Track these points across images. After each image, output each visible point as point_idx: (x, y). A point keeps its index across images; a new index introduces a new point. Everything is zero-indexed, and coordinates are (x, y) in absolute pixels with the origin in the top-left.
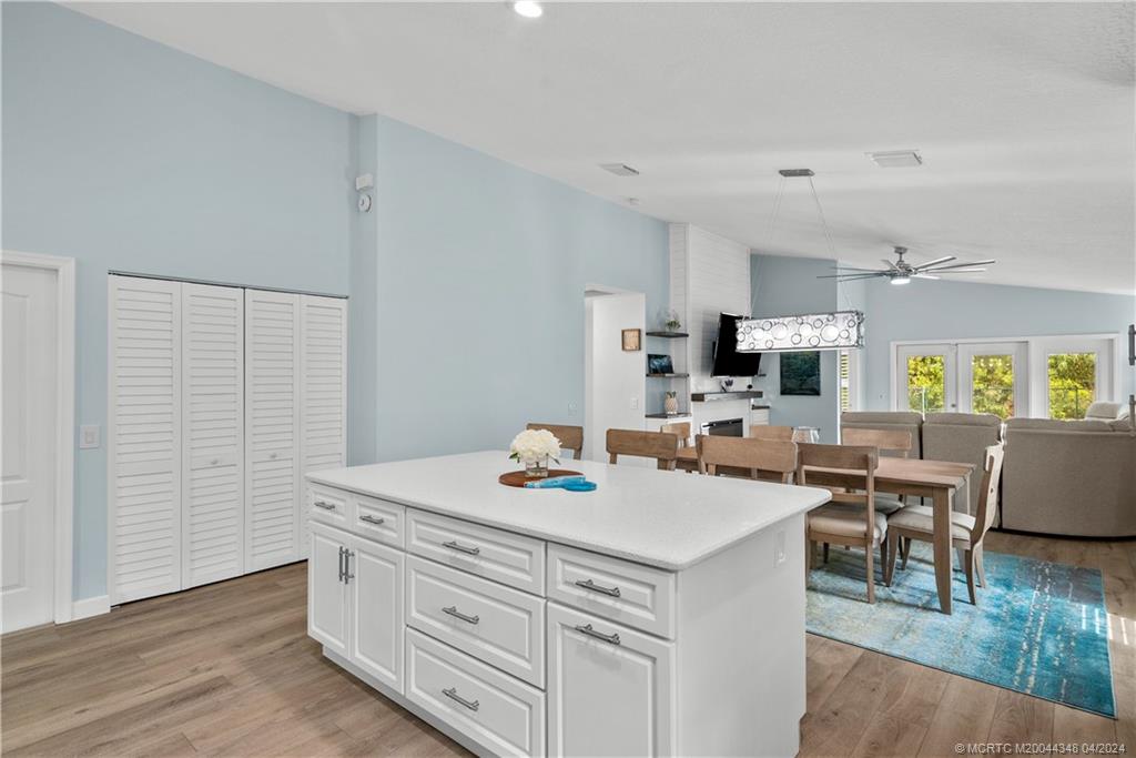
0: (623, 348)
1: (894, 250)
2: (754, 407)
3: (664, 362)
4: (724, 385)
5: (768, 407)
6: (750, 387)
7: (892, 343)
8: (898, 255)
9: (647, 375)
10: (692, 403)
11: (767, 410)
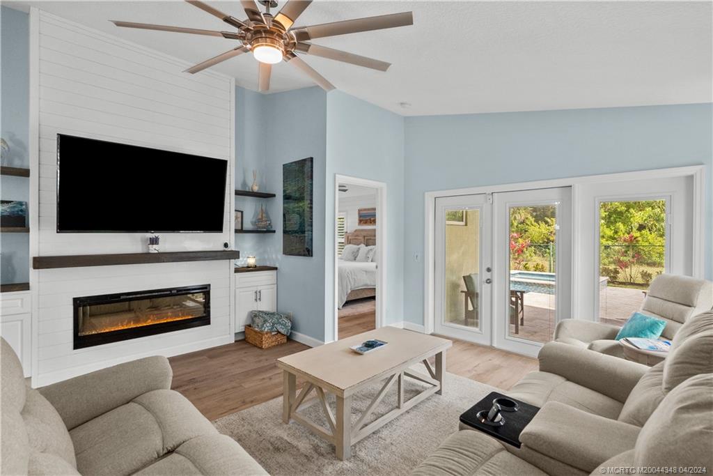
5: (276, 269)
6: (226, 245)
7: (426, 195)
10: (36, 270)
11: (274, 272)
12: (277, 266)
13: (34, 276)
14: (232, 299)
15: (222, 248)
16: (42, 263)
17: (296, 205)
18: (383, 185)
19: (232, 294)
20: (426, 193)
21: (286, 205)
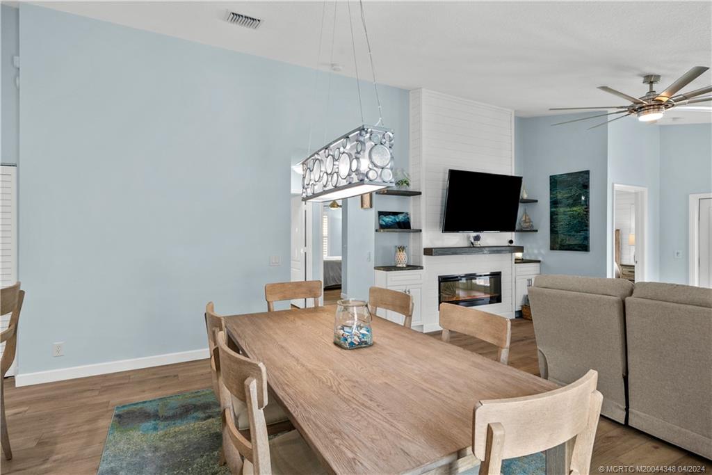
0: (362, 206)
1: (642, 79)
2: (518, 261)
3: (401, 217)
4: (473, 241)
5: (539, 262)
6: (511, 242)
7: (691, 197)
8: (648, 86)
9: (377, 231)
10: (425, 256)
11: (538, 264)
12: (540, 259)
13: (425, 260)
14: (514, 283)
15: (507, 244)
16: (428, 252)
17: (569, 209)
18: (645, 190)
19: (514, 280)
20: (690, 196)
21: (553, 209)
